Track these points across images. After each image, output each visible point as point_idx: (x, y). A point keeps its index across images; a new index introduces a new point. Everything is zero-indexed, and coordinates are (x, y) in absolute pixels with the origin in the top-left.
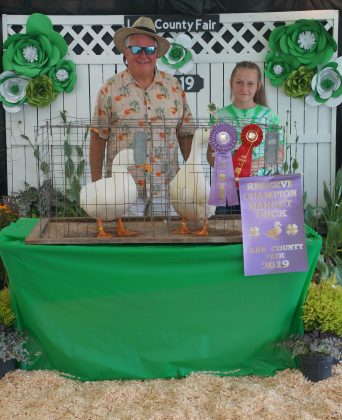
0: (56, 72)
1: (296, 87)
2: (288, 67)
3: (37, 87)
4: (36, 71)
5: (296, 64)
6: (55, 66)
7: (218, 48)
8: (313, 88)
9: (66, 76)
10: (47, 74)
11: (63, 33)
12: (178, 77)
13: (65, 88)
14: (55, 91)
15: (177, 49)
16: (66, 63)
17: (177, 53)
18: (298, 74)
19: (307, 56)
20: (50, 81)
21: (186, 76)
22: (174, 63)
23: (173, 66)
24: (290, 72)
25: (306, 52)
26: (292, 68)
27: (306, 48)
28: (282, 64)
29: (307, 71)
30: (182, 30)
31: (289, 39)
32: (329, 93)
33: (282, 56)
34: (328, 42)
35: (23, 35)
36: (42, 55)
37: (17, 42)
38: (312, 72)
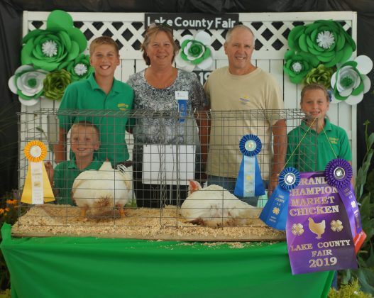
0: (74, 66)
2: (307, 65)
3: (54, 80)
4: (55, 66)
5: (316, 62)
6: (74, 60)
8: (333, 86)
9: (85, 71)
10: (65, 68)
11: (83, 29)
12: (197, 72)
15: (196, 46)
16: (85, 57)
17: (196, 49)
18: (317, 72)
19: (325, 55)
20: (68, 75)
21: (205, 72)
22: (192, 59)
23: (192, 62)
24: (310, 69)
25: (325, 51)
26: (311, 65)
27: (326, 47)
28: (302, 62)
29: (326, 69)
30: (202, 28)
31: (308, 38)
32: (349, 91)
33: (302, 54)
34: (347, 42)
35: (43, 31)
36: (61, 50)
37: (36, 37)
38: (332, 71)
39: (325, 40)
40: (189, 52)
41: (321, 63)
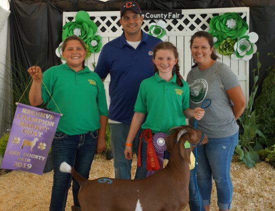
0: (91, 41)
1: (225, 50)
2: (221, 38)
5: (225, 37)
6: (90, 38)
7: (181, 28)
8: (235, 50)
9: (96, 44)
10: (86, 43)
11: (95, 21)
13: (96, 50)
14: (90, 52)
15: (158, 29)
16: (96, 37)
17: (158, 31)
18: (226, 42)
19: (231, 32)
20: (87, 47)
24: (222, 41)
25: (231, 30)
26: (223, 39)
27: (231, 28)
28: (217, 37)
29: (231, 40)
30: (161, 18)
31: (221, 23)
32: (245, 53)
33: (217, 32)
34: (243, 25)
35: (74, 22)
36: (83, 33)
37: (70, 26)
38: (234, 41)
39: (231, 24)
40: (154, 32)
41: (229, 37)
